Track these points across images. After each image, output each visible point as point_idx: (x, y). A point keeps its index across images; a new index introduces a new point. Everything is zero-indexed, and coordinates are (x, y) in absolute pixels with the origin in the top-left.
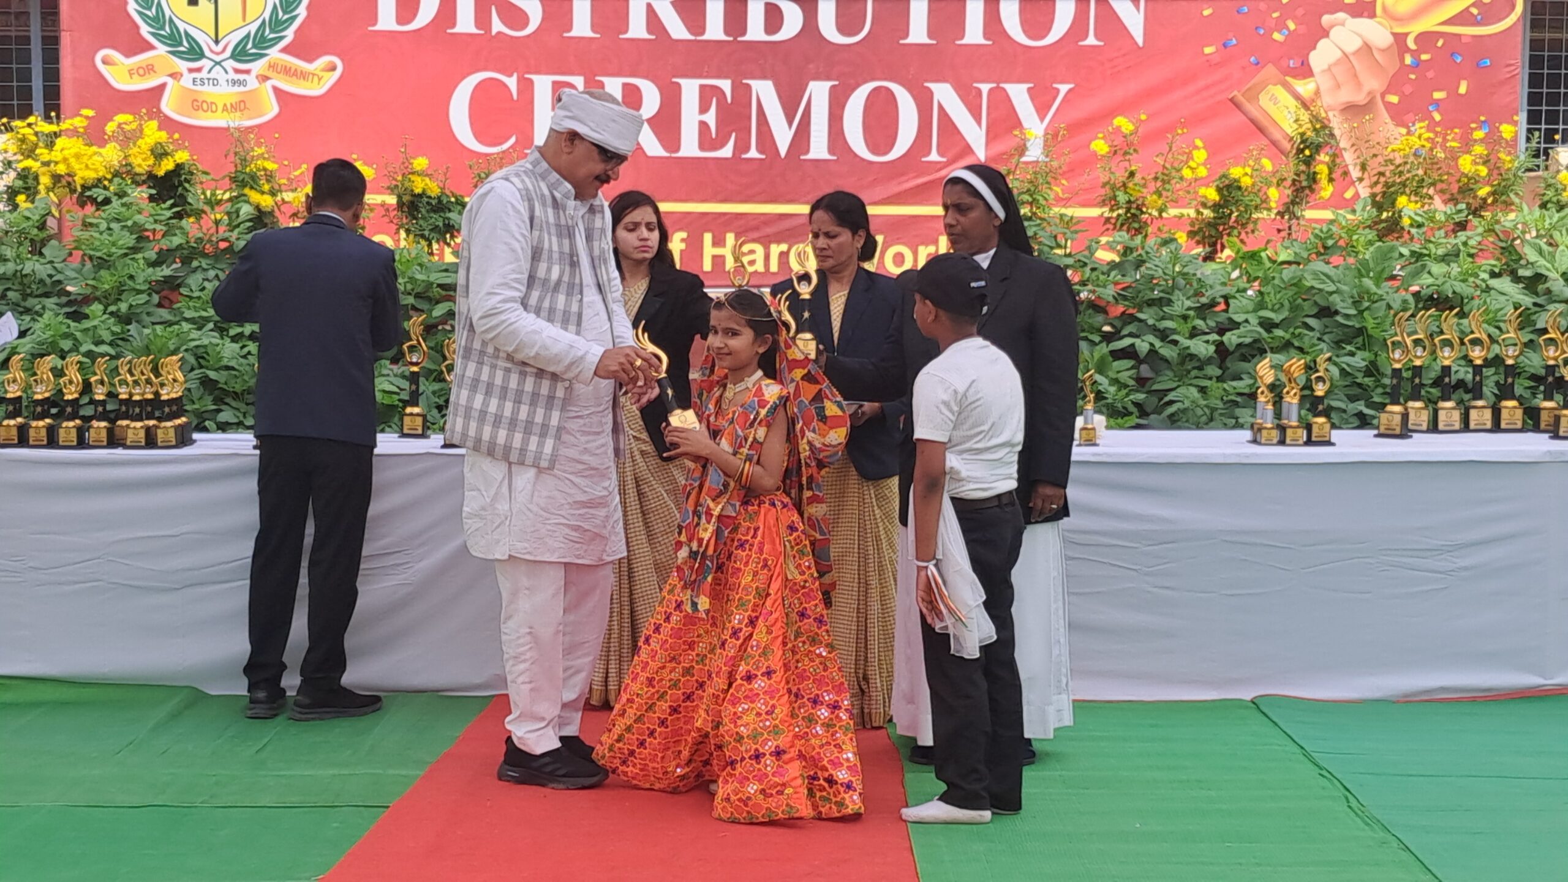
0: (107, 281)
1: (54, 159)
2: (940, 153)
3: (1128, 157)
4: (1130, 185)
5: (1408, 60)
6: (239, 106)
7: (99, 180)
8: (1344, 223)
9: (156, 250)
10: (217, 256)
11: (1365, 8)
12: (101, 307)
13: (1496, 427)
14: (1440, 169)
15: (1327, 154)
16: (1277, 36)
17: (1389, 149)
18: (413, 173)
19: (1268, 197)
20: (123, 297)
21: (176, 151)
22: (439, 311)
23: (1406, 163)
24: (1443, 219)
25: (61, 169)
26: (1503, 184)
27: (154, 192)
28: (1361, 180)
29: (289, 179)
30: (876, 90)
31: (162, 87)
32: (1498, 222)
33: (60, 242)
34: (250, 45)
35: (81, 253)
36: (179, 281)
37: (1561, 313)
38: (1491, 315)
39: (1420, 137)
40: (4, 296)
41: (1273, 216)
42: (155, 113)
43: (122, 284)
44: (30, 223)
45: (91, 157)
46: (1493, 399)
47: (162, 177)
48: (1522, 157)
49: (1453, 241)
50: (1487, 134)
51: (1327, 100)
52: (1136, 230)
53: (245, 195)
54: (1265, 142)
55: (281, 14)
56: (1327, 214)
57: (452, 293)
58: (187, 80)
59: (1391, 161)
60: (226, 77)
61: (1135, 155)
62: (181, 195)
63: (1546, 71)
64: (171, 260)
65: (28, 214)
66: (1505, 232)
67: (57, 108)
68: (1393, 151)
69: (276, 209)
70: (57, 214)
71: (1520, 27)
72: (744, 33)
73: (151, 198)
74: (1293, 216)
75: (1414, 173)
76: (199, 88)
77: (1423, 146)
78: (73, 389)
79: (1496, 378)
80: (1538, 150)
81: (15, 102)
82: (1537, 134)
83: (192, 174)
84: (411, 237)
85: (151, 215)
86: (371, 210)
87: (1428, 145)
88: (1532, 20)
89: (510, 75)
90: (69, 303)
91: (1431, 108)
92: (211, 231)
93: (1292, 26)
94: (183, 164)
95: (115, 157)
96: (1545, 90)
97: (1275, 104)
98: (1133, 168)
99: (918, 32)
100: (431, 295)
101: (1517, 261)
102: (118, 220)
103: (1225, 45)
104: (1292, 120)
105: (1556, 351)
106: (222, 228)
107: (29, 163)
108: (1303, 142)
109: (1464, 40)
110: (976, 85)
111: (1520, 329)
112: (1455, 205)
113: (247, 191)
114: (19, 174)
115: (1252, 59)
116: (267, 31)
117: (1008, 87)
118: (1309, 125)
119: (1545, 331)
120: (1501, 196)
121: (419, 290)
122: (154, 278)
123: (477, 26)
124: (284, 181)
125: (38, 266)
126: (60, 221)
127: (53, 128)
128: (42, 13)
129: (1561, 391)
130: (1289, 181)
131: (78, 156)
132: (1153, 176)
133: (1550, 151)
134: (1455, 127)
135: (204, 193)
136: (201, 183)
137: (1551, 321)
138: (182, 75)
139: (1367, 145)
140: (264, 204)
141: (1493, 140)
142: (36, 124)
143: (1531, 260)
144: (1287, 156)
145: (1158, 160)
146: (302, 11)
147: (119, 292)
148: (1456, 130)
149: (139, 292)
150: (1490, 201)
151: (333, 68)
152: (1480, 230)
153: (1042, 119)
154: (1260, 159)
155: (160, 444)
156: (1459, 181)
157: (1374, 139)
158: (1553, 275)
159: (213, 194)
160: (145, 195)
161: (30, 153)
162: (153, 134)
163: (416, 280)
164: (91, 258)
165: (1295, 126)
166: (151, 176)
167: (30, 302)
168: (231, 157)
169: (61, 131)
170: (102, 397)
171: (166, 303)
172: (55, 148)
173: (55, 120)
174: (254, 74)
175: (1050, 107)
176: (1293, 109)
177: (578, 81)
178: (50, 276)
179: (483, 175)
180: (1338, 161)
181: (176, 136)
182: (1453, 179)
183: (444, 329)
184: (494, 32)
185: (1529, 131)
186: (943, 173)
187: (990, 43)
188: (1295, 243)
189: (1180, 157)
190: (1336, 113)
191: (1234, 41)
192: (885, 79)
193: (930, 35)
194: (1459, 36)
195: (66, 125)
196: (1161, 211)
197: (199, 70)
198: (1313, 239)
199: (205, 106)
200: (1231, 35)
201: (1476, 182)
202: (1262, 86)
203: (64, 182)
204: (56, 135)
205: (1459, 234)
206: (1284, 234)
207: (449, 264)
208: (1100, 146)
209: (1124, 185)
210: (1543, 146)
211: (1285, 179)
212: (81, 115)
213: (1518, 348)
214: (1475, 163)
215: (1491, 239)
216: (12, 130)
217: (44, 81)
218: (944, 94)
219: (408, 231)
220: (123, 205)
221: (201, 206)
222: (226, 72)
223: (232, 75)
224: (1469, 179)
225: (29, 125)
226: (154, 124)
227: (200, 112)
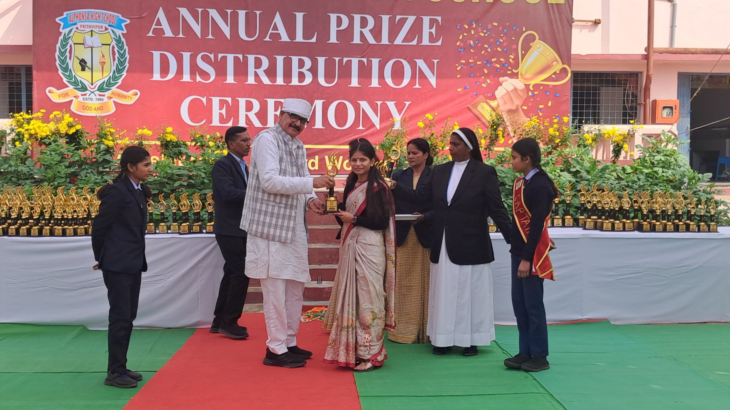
0: (50, 174)
1: (30, 128)
2: (363, 126)
3: (431, 128)
4: (432, 138)
5: (530, 94)
6: (100, 108)
7: (47, 136)
8: (508, 152)
9: (69, 161)
10: (92, 164)
11: (515, 76)
12: (47, 183)
13: (563, 226)
14: (542, 133)
15: (502, 127)
16: (483, 85)
17: (524, 126)
18: (167, 133)
19: (481, 143)
20: (56, 180)
21: (76, 125)
22: (176, 184)
23: (530, 131)
24: (543, 151)
25: (33, 132)
26: (565, 138)
27: (68, 140)
28: (514, 137)
29: (120, 136)
30: (340, 103)
31: (72, 101)
32: (563, 152)
33: (32, 158)
34: (105, 86)
35: (40, 163)
36: (78, 173)
37: (586, 184)
38: (561, 185)
39: (535, 121)
40: (10, 180)
41: (483, 150)
42: (69, 111)
43: (55, 175)
44: (21, 152)
45: (44, 127)
46: (562, 215)
47: (71, 135)
48: (571, 129)
49: (547, 159)
50: (559, 120)
51: (502, 108)
52: (434, 154)
53: (102, 141)
54: (479, 123)
55: (116, 74)
56: (502, 149)
57: (181, 177)
58: (81, 98)
59: (525, 130)
60: (96, 97)
61: (433, 128)
62: (78, 142)
63: (579, 98)
64: (74, 165)
65: (20, 149)
66: (566, 156)
67: (31, 109)
68: (526, 126)
69: (114, 147)
70: (31, 149)
71: (570, 82)
72: (291, 82)
73: (67, 142)
74: (490, 150)
75: (533, 134)
76: (85, 101)
77: (536, 125)
78: (37, 214)
79: (563, 208)
80: (576, 126)
81: (15, 107)
82: (576, 120)
83: (83, 133)
84: (166, 157)
85: (67, 149)
86: (151, 147)
87: (538, 124)
88: (574, 79)
89: (204, 97)
90: (35, 182)
91: (538, 111)
92: (89, 155)
93: (489, 81)
94: (79, 130)
95: (53, 127)
96: (578, 105)
97: (483, 109)
98: (433, 132)
99: (355, 82)
100: (174, 178)
101: (570, 166)
102: (54, 151)
103: (465, 88)
104: (489, 115)
105: (584, 198)
106: (94, 154)
107: (20, 130)
108: (493, 123)
109: (550, 87)
110: (376, 102)
111: (571, 190)
112: (547, 146)
113: (103, 140)
114: (16, 134)
115: (475, 93)
116: (111, 80)
117: (387, 102)
118: (495, 117)
119: (580, 191)
120: (564, 142)
121: (169, 176)
122: (67, 172)
123: (191, 79)
124: (117, 136)
125: (23, 168)
126: (32, 151)
127: (30, 116)
128: (26, 74)
129: (587, 212)
130: (489, 137)
131: (39, 127)
132: (439, 135)
133: (581, 127)
134: (548, 118)
135: (87, 141)
136: (86, 137)
137: (582, 187)
138: (79, 97)
139: (516, 124)
140: (110, 145)
141: (561, 123)
142: (23, 115)
143: (575, 166)
144: (488, 128)
145: (442, 129)
146: (124, 74)
147: (54, 178)
148: (548, 119)
149: (62, 178)
150: (560, 144)
151: (136, 94)
152: (557, 155)
153: (400, 114)
154: (477, 129)
155: (67, 235)
156: (549, 137)
157: (518, 122)
158: (582, 171)
159: (90, 141)
160: (64, 142)
161: (21, 126)
162: (68, 118)
163: (168, 173)
164: (44, 165)
165: (490, 117)
166: (67, 134)
167: (21, 182)
168: (97, 127)
169: (33, 118)
170: (48, 218)
171: (72, 182)
172: (30, 124)
173: (30, 113)
174: (106, 96)
175: (402, 110)
176: (489, 111)
177: (229, 100)
178: (28, 172)
179: (193, 134)
180: (506, 130)
181: (77, 119)
182: (546, 137)
183: (178, 191)
184: (197, 81)
185: (573, 119)
186: (365, 134)
187: (381, 87)
188: (491, 159)
189: (450, 128)
190: (505, 113)
191: (468, 87)
192: (343, 99)
193: (359, 84)
194: (548, 85)
195: (35, 115)
196: (443, 148)
197: (85, 95)
198: (497, 158)
199: (87, 108)
200: (467, 85)
201: (555, 137)
202: (479, 103)
203: (34, 137)
204: (31, 119)
205: (549, 156)
206: (487, 156)
207: (180, 167)
208: (421, 124)
209: (430, 138)
210: (578, 124)
211: (486, 137)
212: (40, 112)
213: (571, 197)
214: (554, 131)
215: (560, 158)
216: (14, 117)
217: (26, 99)
218: (364, 105)
219: (165, 155)
220: (56, 145)
221: (86, 145)
222: (96, 96)
223: (98, 97)
224: (553, 136)
225: (21, 115)
226: (68, 115)
227: (86, 110)
